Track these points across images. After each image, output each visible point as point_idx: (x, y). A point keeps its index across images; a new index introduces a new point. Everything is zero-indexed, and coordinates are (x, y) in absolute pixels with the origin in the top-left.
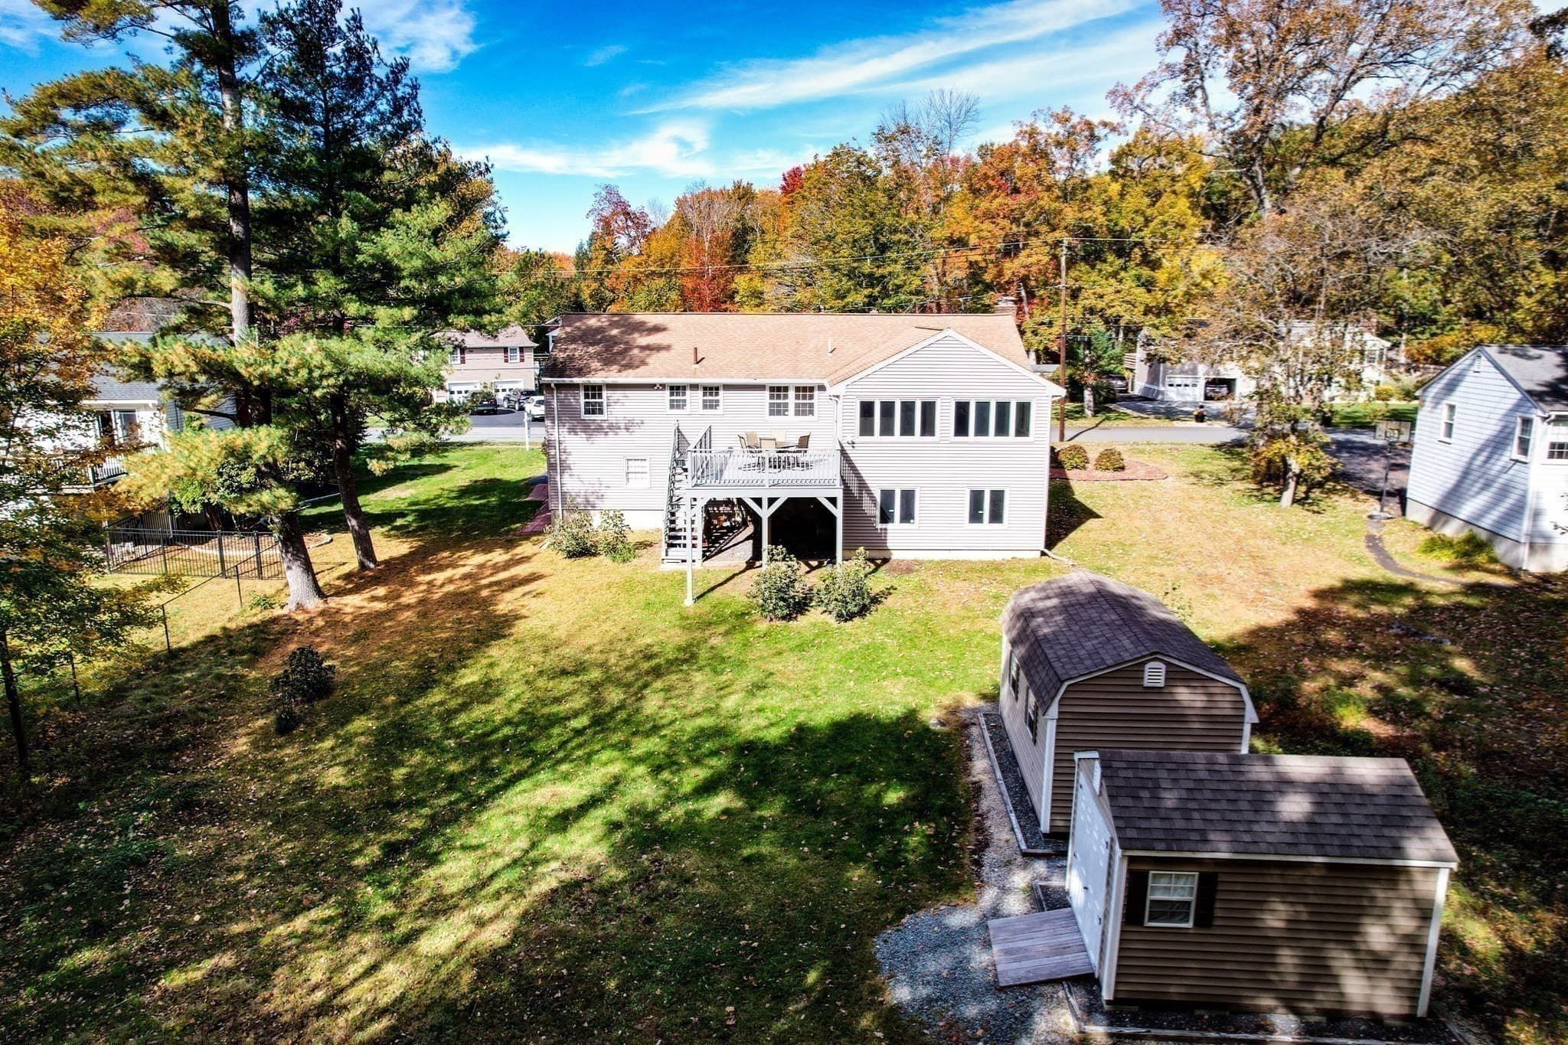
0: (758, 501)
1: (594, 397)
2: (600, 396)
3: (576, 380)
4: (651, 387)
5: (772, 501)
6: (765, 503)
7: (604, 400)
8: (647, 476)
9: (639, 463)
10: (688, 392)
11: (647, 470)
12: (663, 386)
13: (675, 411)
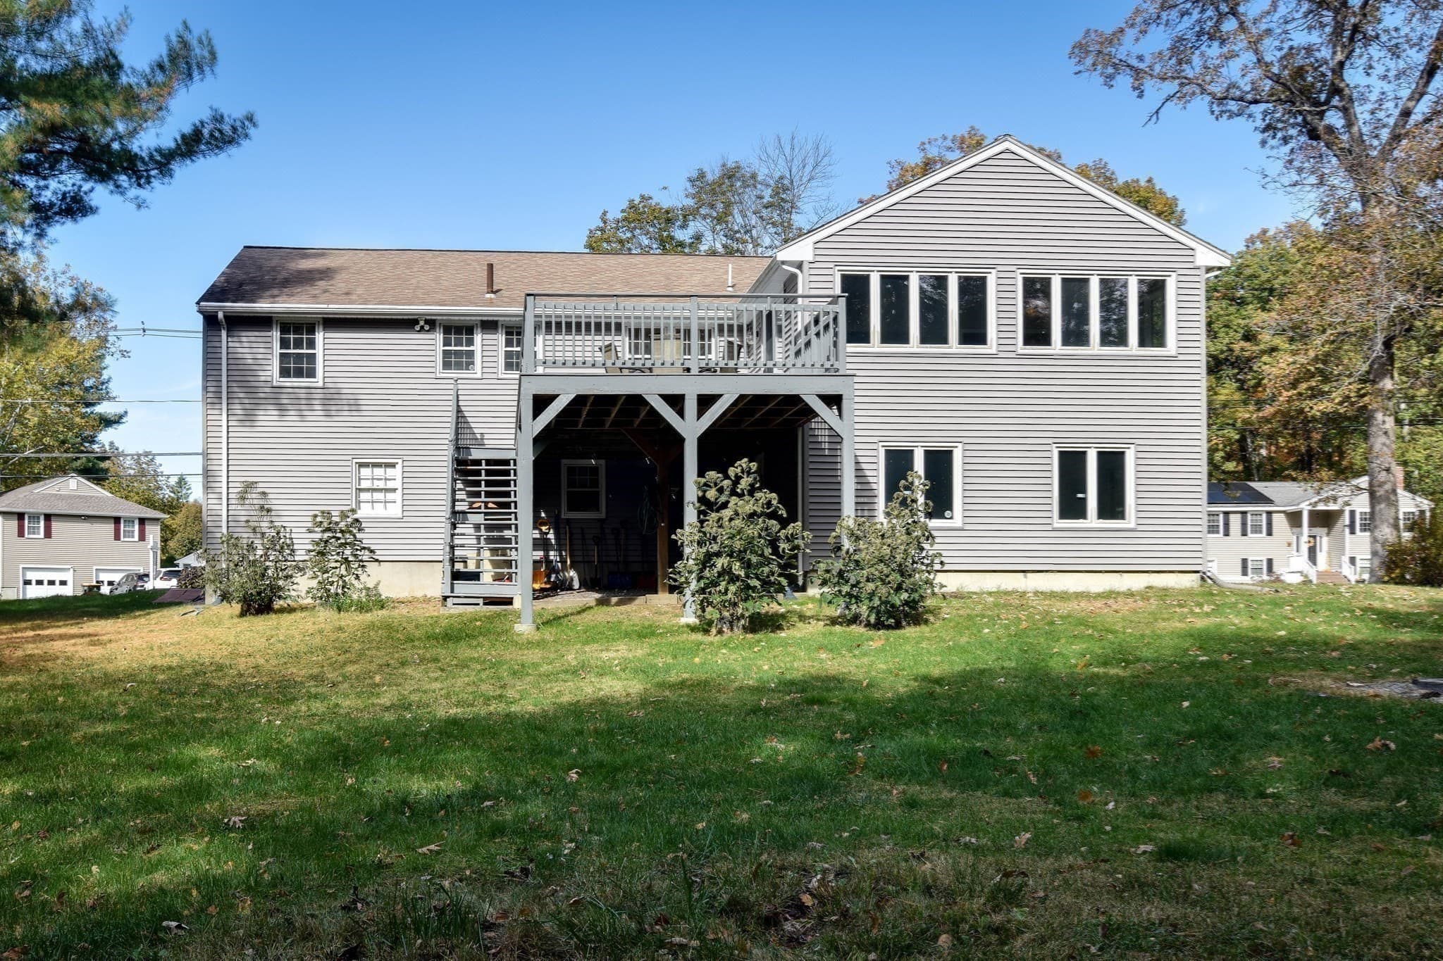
0: (675, 402)
1: (298, 344)
2: (311, 344)
3: (263, 306)
4: (405, 324)
5: (705, 402)
6: (691, 406)
7: (319, 350)
8: (397, 496)
9: (379, 472)
10: (478, 338)
11: (397, 484)
12: (431, 324)
13: (453, 374)
